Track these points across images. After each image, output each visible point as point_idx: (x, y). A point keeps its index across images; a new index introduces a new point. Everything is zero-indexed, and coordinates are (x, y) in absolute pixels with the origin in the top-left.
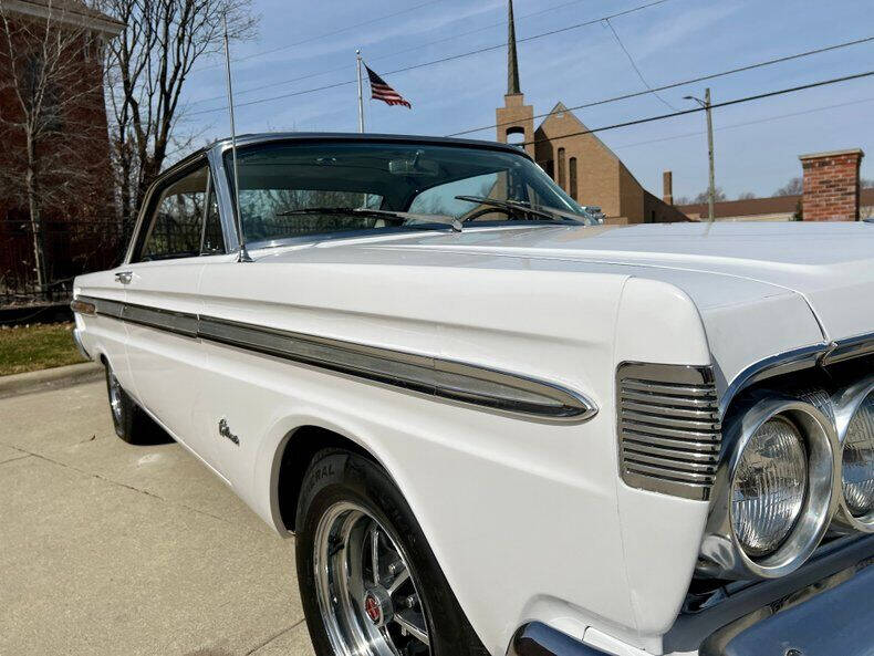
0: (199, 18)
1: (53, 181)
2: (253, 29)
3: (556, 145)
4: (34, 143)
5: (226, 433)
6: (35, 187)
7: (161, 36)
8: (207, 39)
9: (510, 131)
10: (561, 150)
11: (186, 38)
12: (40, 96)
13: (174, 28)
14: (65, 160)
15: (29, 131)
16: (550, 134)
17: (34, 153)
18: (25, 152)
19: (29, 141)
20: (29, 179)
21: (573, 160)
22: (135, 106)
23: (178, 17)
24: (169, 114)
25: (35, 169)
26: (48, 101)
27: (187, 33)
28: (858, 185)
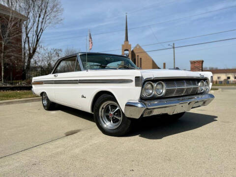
0: (48, 18)
1: (9, 57)
2: (62, 21)
3: (136, 55)
4: (4, 46)
5: (83, 97)
6: (4, 57)
7: (37, 21)
8: (50, 23)
9: (125, 50)
10: (138, 56)
11: (44, 22)
12: (7, 35)
13: (41, 19)
14: (12, 51)
15: (3, 43)
16: (135, 52)
17: (4, 49)
18: (2, 49)
19: (3, 46)
20: (2, 55)
21: (141, 59)
22: (28, 38)
23: (42, 16)
24: (38, 41)
25: (4, 53)
26: (9, 36)
27: (44, 21)
28: (202, 68)
